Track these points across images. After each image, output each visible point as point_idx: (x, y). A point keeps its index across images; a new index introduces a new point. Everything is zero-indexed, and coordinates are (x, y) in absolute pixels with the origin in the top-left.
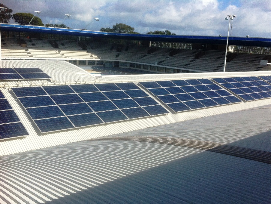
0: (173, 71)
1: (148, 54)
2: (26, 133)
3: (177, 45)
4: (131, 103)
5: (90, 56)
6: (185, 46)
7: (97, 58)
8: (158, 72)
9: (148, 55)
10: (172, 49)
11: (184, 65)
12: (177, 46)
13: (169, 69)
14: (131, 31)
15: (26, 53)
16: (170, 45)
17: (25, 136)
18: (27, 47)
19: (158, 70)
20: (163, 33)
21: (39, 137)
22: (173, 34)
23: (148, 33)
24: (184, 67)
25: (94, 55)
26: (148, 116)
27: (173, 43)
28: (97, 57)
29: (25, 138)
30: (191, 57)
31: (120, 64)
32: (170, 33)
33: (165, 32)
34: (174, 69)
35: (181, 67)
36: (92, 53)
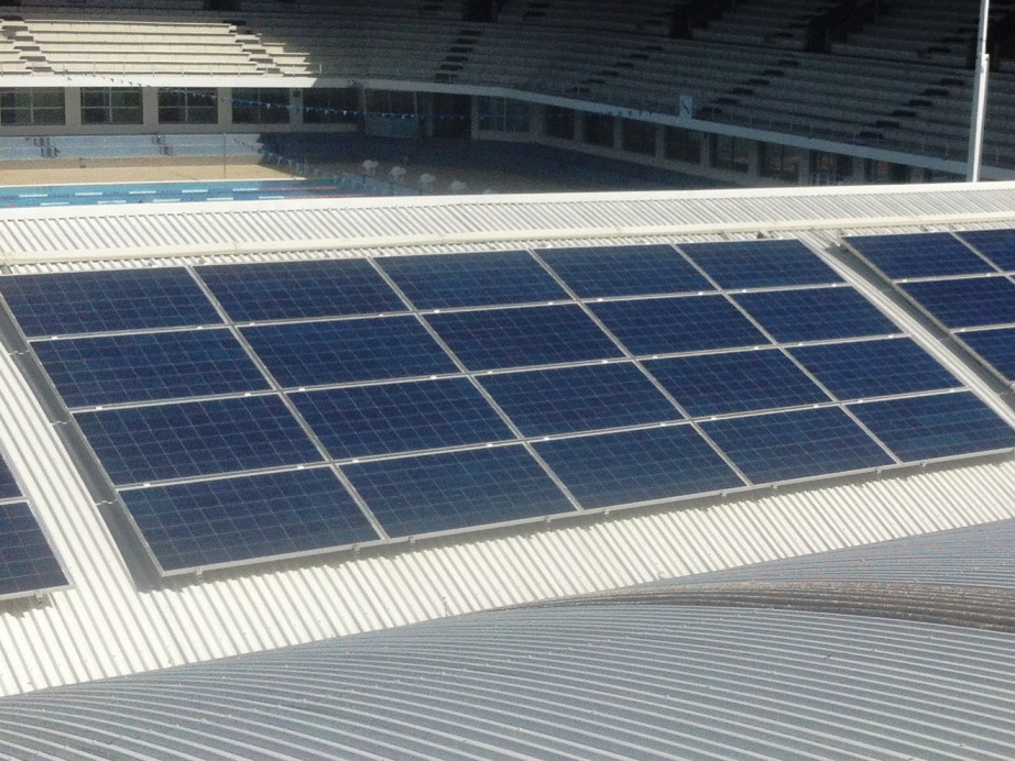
2: (53, 575)
4: (771, 379)
5: (245, 60)
7: (301, 70)
8: (715, 174)
17: (40, 593)
19: (715, 162)
21: (145, 597)
24: (867, 138)
25: (280, 50)
26: (880, 469)
29: (41, 603)
31: (475, 116)
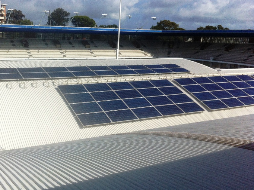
0: (229, 67)
1: (200, 49)
3: (232, 39)
6: (240, 41)
7: (150, 56)
9: (201, 51)
10: (226, 44)
11: (242, 60)
12: (232, 41)
13: (225, 64)
14: (175, 27)
15: (90, 54)
16: (224, 40)
18: (91, 47)
20: (215, 28)
22: (225, 29)
23: (198, 29)
25: (147, 53)
27: (227, 38)
28: (149, 54)
30: (248, 52)
32: (222, 28)
33: (217, 26)
34: (231, 64)
35: (239, 62)
36: (146, 51)
